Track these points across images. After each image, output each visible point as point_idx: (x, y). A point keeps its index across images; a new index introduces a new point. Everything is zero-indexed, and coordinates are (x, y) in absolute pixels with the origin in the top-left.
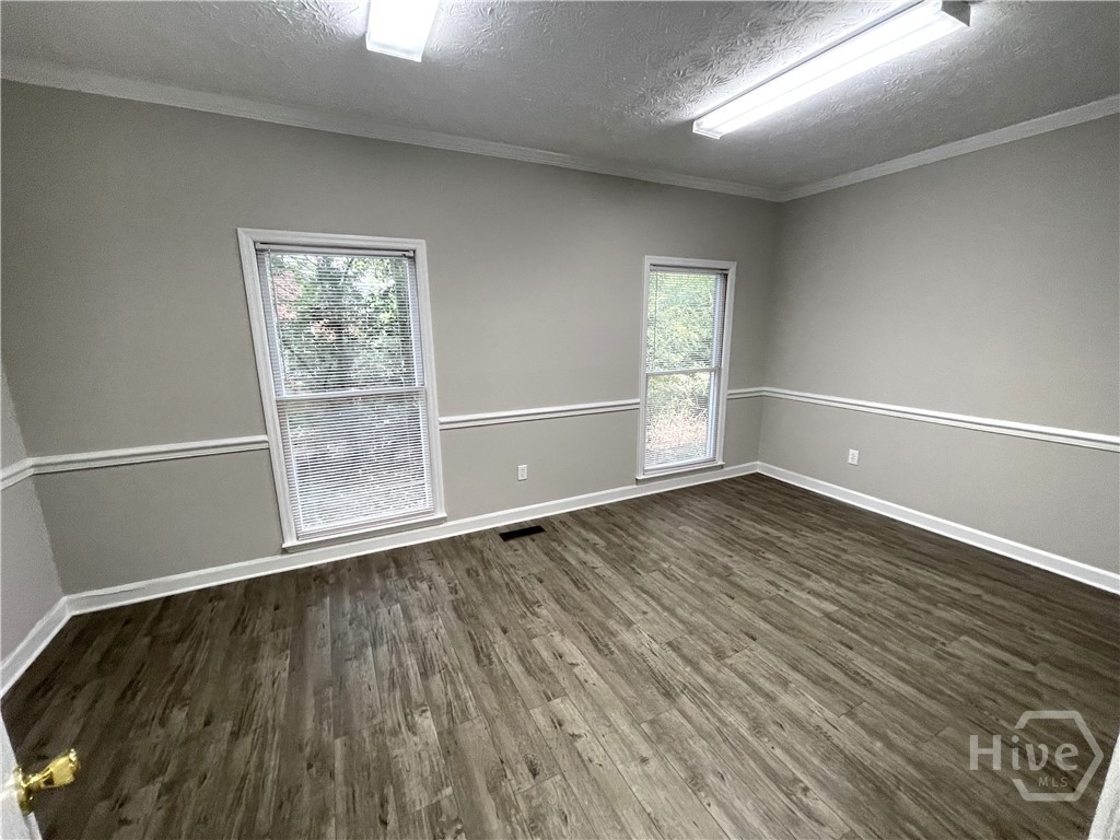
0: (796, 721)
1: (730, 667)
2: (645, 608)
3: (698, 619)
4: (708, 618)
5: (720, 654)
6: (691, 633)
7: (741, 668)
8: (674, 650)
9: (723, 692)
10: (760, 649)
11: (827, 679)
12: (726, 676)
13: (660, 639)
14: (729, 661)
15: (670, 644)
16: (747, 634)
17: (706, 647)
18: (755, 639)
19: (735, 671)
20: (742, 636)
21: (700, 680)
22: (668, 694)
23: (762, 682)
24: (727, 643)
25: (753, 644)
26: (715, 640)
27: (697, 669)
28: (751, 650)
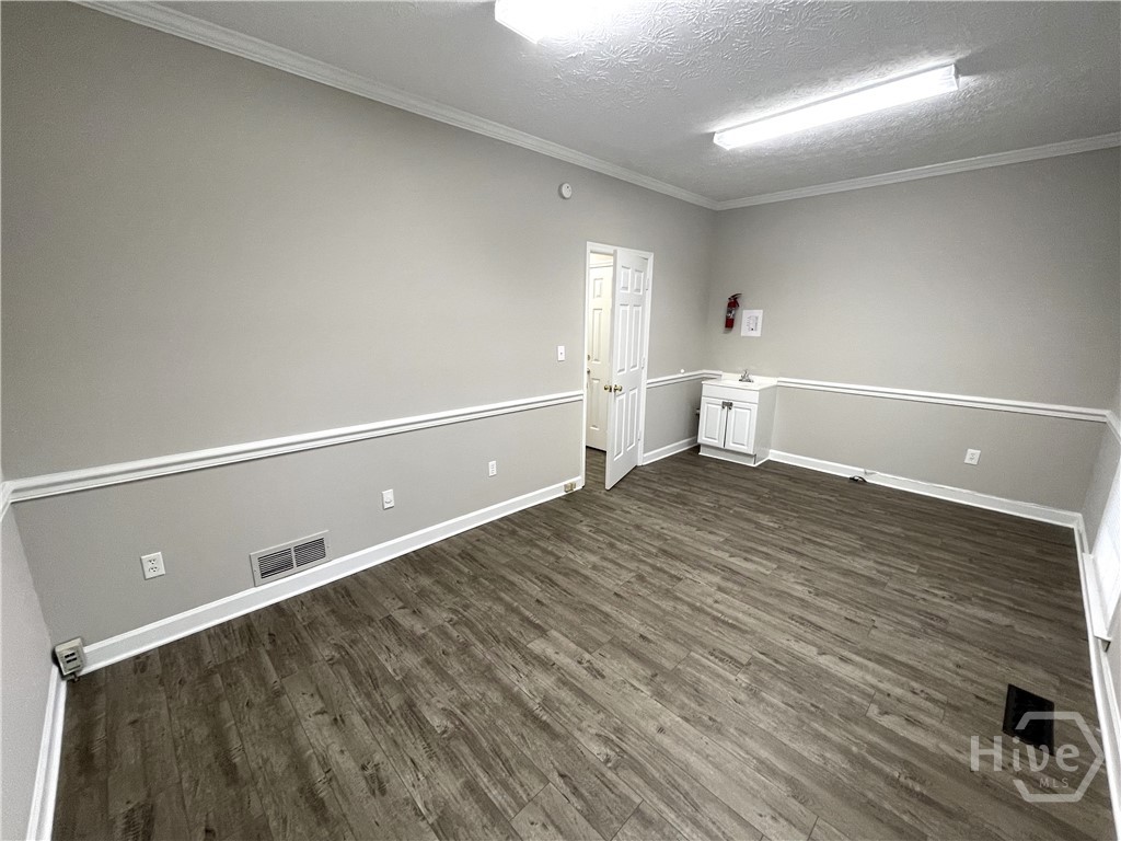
0: (590, 551)
1: (631, 571)
2: (716, 605)
3: (667, 605)
4: (657, 606)
5: (641, 578)
6: (667, 590)
7: (624, 572)
8: (675, 576)
9: (634, 557)
10: (610, 587)
11: (566, 575)
12: (633, 565)
13: (689, 582)
14: (633, 574)
15: (680, 579)
16: (622, 597)
17: (652, 581)
18: (615, 594)
19: (627, 569)
20: (626, 595)
21: (649, 561)
22: (665, 552)
23: (609, 565)
24: (637, 586)
25: (617, 589)
26: (646, 587)
27: (653, 567)
28: (617, 584)
